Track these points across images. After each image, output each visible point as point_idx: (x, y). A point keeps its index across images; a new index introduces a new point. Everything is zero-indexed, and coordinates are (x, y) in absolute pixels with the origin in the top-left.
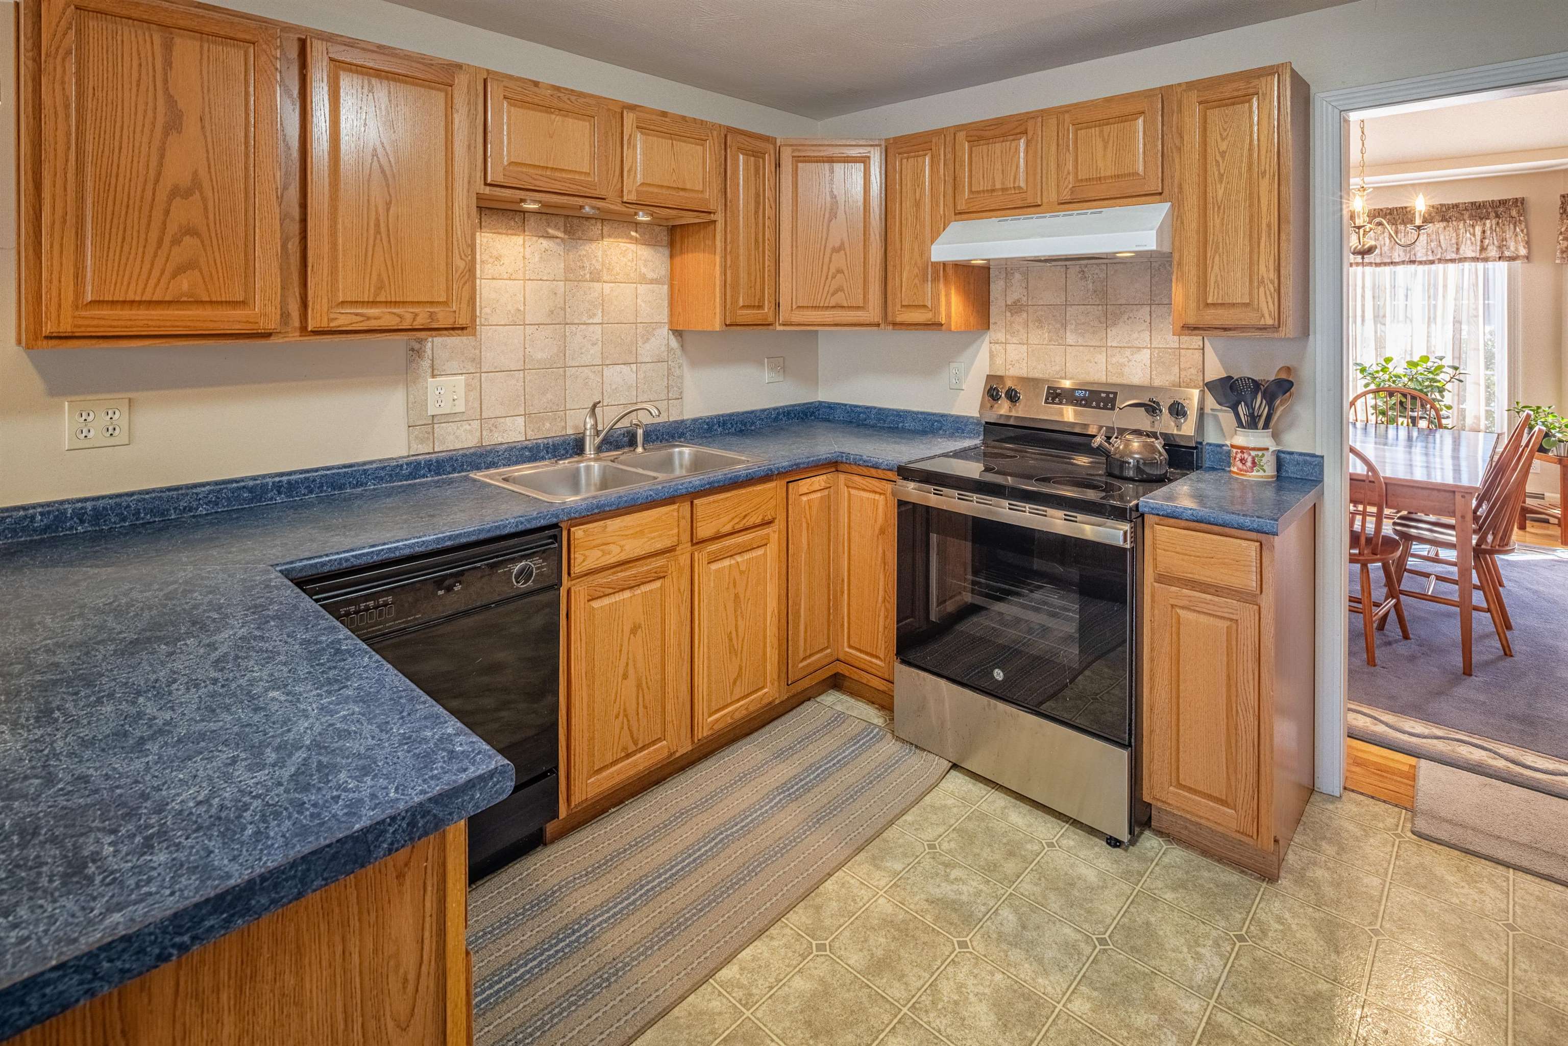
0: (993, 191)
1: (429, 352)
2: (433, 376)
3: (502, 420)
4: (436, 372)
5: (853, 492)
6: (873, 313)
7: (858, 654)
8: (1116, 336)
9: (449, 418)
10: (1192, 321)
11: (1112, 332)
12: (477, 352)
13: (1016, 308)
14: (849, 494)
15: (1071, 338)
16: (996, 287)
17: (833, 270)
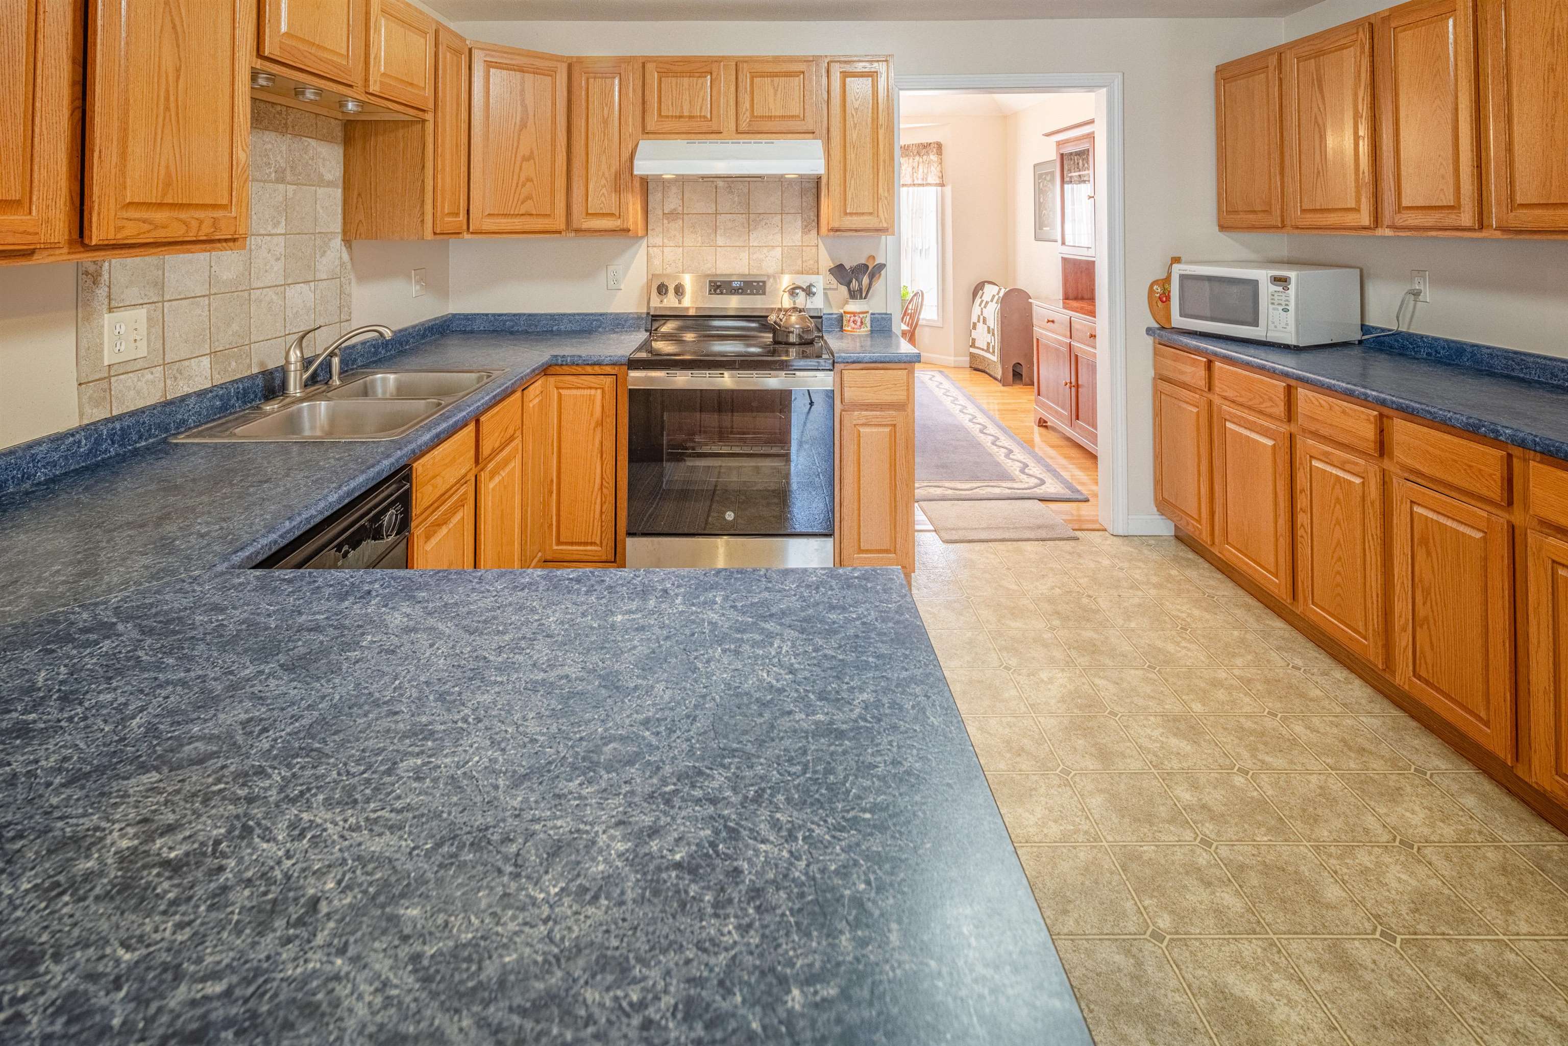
0: (680, 117)
1: (106, 276)
2: (110, 310)
3: (186, 363)
4: (113, 304)
5: (563, 392)
6: (559, 222)
7: (570, 548)
8: (757, 237)
9: (126, 368)
10: (836, 225)
11: (753, 236)
12: (160, 272)
13: (672, 215)
14: (560, 395)
15: (720, 241)
16: (655, 198)
17: (522, 179)
